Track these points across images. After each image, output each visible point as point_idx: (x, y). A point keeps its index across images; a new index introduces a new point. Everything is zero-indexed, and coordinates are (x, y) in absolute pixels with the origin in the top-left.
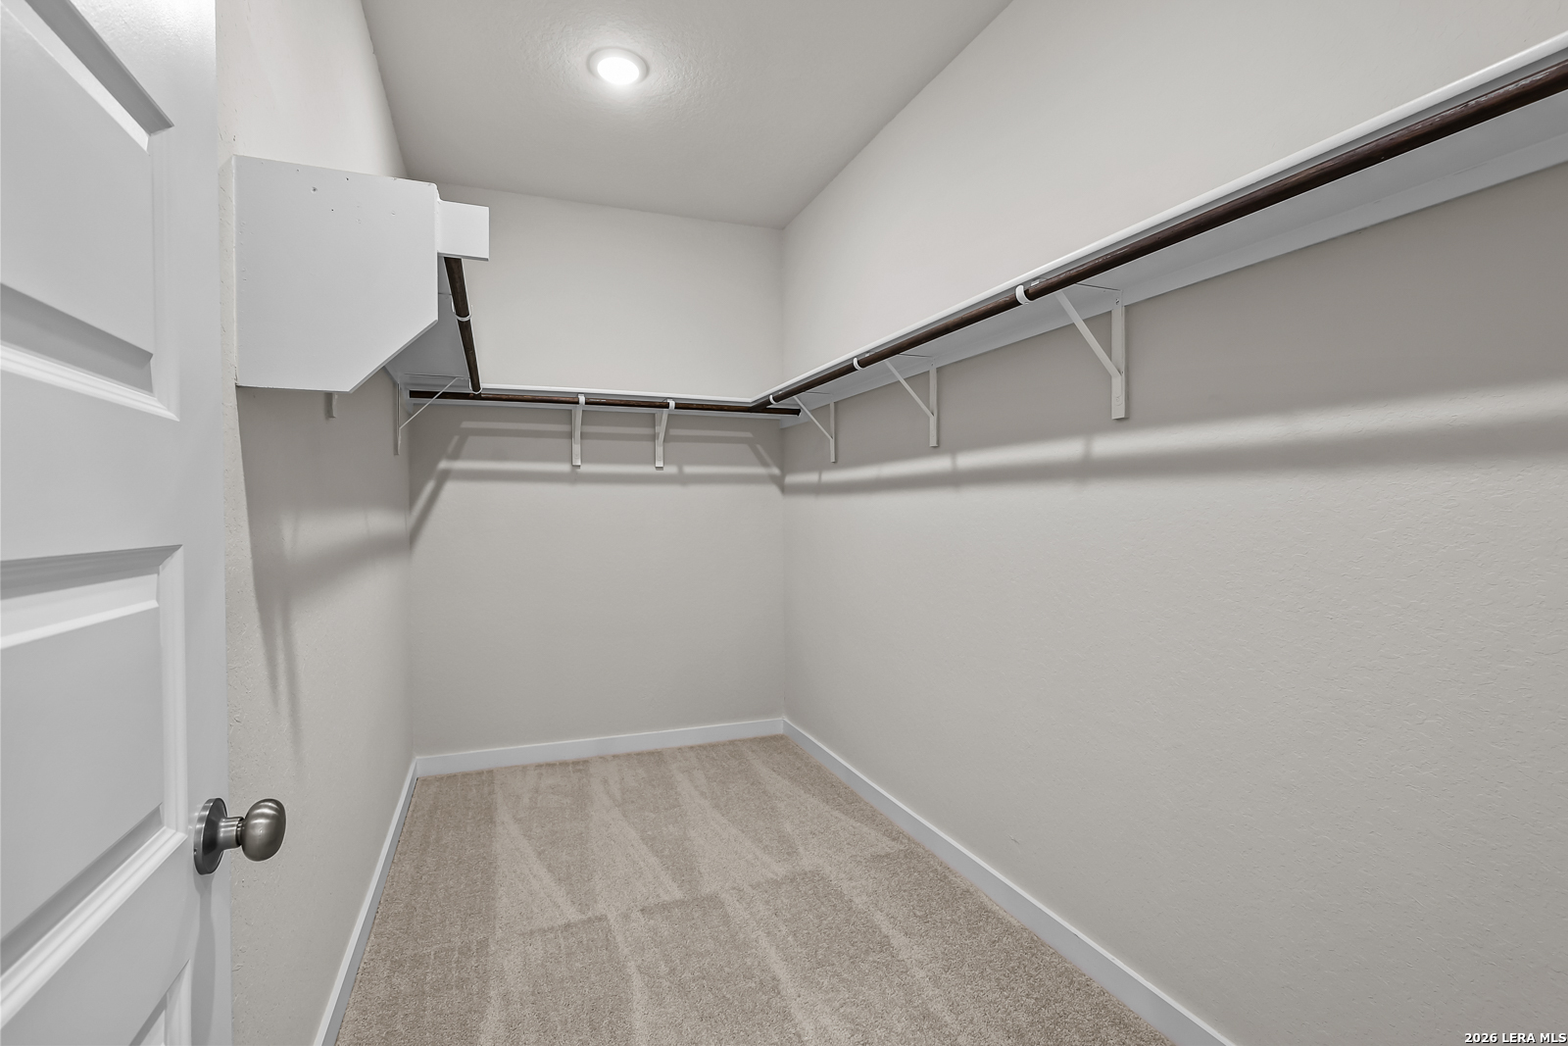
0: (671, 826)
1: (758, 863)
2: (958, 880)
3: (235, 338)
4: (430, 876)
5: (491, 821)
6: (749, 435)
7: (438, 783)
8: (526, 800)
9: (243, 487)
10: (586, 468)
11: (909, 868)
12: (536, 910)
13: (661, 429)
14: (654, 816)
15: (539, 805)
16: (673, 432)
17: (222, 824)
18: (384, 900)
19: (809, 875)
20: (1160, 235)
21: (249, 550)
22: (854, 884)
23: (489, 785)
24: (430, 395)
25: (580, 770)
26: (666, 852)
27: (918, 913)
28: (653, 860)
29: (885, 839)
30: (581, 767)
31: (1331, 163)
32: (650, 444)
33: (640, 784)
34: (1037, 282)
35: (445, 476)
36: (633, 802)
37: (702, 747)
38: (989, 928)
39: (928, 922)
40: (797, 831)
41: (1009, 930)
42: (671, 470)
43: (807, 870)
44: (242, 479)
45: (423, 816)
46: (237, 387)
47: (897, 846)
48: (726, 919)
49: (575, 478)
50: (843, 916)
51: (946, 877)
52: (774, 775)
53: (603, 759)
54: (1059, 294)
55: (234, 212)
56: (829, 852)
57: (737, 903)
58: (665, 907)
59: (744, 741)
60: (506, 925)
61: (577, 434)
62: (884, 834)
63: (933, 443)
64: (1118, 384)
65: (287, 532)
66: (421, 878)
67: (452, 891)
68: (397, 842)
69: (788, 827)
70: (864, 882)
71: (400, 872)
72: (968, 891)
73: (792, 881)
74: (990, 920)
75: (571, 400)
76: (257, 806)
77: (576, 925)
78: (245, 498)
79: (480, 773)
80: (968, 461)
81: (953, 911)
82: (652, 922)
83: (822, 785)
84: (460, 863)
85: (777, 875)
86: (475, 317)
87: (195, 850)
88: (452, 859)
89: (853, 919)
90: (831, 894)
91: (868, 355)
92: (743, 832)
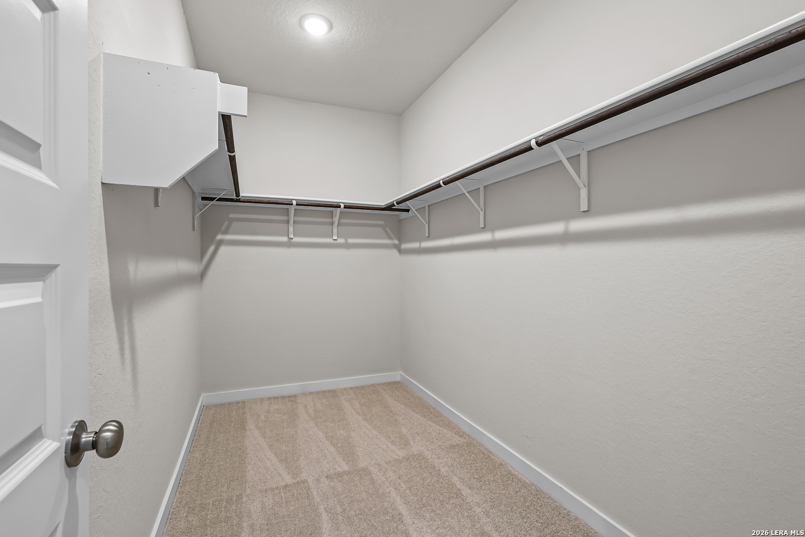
0: (341, 431)
1: (389, 450)
2: (496, 458)
3: (101, 155)
4: (210, 459)
5: (244, 428)
6: (382, 223)
7: (214, 408)
8: (263, 417)
9: (105, 240)
10: (296, 240)
11: (469, 452)
12: (269, 478)
13: (336, 219)
14: (332, 425)
15: (269, 420)
16: (342, 221)
17: (84, 436)
18: (185, 473)
19: (416, 456)
20: (613, 110)
21: (108, 277)
22: (441, 461)
23: (243, 409)
24: (212, 199)
25: (292, 401)
26: (339, 445)
27: (476, 477)
28: (332, 449)
29: (456, 436)
30: (293, 399)
31: (711, 67)
32: (330, 227)
33: (324, 408)
34: (542, 137)
35: (220, 243)
36: (320, 417)
37: (357, 388)
38: (514, 484)
39: (481, 481)
40: (409, 432)
41: (524, 485)
42: (341, 241)
43: (415, 453)
44: (104, 236)
45: (207, 426)
46: (103, 183)
47: (463, 440)
48: (372, 481)
49: (290, 244)
50: (435, 479)
51: (489, 457)
52: (396, 402)
53: (304, 394)
54: (553, 144)
55: (102, 85)
56: (427, 443)
57: (378, 472)
58: (339, 475)
59: (379, 384)
60: (252, 486)
61: (292, 221)
62: (455, 434)
63: (482, 225)
64: (584, 193)
65: (131, 268)
66: (205, 461)
67: (222, 467)
68: (192, 440)
69: (404, 431)
70: (446, 460)
71: (193, 457)
72: (501, 464)
73: (407, 460)
74: (514, 480)
75: (288, 203)
76: (106, 424)
77: (290, 486)
78: (106, 247)
79: (238, 403)
80: (501, 235)
81: (494, 475)
82: (332, 483)
83: (421, 407)
84: (227, 452)
85: (399, 456)
86: (238, 153)
87: (65, 453)
88: (222, 449)
89: (441, 480)
90: (429, 467)
91: (448, 179)
92: (380, 433)
